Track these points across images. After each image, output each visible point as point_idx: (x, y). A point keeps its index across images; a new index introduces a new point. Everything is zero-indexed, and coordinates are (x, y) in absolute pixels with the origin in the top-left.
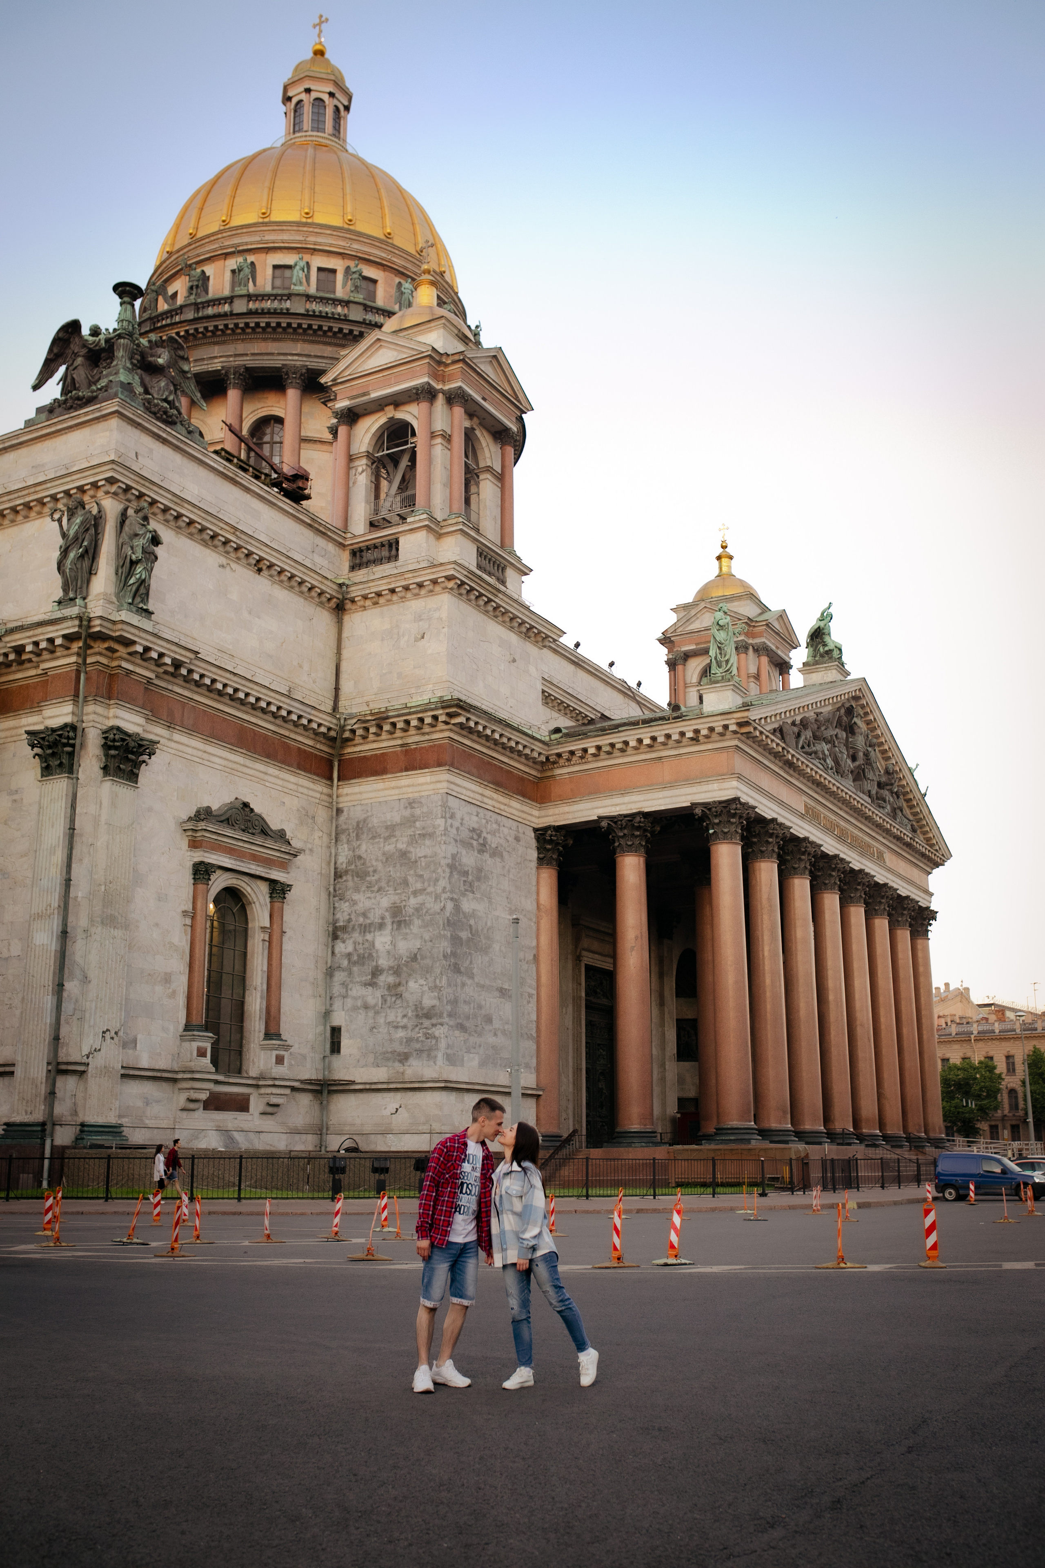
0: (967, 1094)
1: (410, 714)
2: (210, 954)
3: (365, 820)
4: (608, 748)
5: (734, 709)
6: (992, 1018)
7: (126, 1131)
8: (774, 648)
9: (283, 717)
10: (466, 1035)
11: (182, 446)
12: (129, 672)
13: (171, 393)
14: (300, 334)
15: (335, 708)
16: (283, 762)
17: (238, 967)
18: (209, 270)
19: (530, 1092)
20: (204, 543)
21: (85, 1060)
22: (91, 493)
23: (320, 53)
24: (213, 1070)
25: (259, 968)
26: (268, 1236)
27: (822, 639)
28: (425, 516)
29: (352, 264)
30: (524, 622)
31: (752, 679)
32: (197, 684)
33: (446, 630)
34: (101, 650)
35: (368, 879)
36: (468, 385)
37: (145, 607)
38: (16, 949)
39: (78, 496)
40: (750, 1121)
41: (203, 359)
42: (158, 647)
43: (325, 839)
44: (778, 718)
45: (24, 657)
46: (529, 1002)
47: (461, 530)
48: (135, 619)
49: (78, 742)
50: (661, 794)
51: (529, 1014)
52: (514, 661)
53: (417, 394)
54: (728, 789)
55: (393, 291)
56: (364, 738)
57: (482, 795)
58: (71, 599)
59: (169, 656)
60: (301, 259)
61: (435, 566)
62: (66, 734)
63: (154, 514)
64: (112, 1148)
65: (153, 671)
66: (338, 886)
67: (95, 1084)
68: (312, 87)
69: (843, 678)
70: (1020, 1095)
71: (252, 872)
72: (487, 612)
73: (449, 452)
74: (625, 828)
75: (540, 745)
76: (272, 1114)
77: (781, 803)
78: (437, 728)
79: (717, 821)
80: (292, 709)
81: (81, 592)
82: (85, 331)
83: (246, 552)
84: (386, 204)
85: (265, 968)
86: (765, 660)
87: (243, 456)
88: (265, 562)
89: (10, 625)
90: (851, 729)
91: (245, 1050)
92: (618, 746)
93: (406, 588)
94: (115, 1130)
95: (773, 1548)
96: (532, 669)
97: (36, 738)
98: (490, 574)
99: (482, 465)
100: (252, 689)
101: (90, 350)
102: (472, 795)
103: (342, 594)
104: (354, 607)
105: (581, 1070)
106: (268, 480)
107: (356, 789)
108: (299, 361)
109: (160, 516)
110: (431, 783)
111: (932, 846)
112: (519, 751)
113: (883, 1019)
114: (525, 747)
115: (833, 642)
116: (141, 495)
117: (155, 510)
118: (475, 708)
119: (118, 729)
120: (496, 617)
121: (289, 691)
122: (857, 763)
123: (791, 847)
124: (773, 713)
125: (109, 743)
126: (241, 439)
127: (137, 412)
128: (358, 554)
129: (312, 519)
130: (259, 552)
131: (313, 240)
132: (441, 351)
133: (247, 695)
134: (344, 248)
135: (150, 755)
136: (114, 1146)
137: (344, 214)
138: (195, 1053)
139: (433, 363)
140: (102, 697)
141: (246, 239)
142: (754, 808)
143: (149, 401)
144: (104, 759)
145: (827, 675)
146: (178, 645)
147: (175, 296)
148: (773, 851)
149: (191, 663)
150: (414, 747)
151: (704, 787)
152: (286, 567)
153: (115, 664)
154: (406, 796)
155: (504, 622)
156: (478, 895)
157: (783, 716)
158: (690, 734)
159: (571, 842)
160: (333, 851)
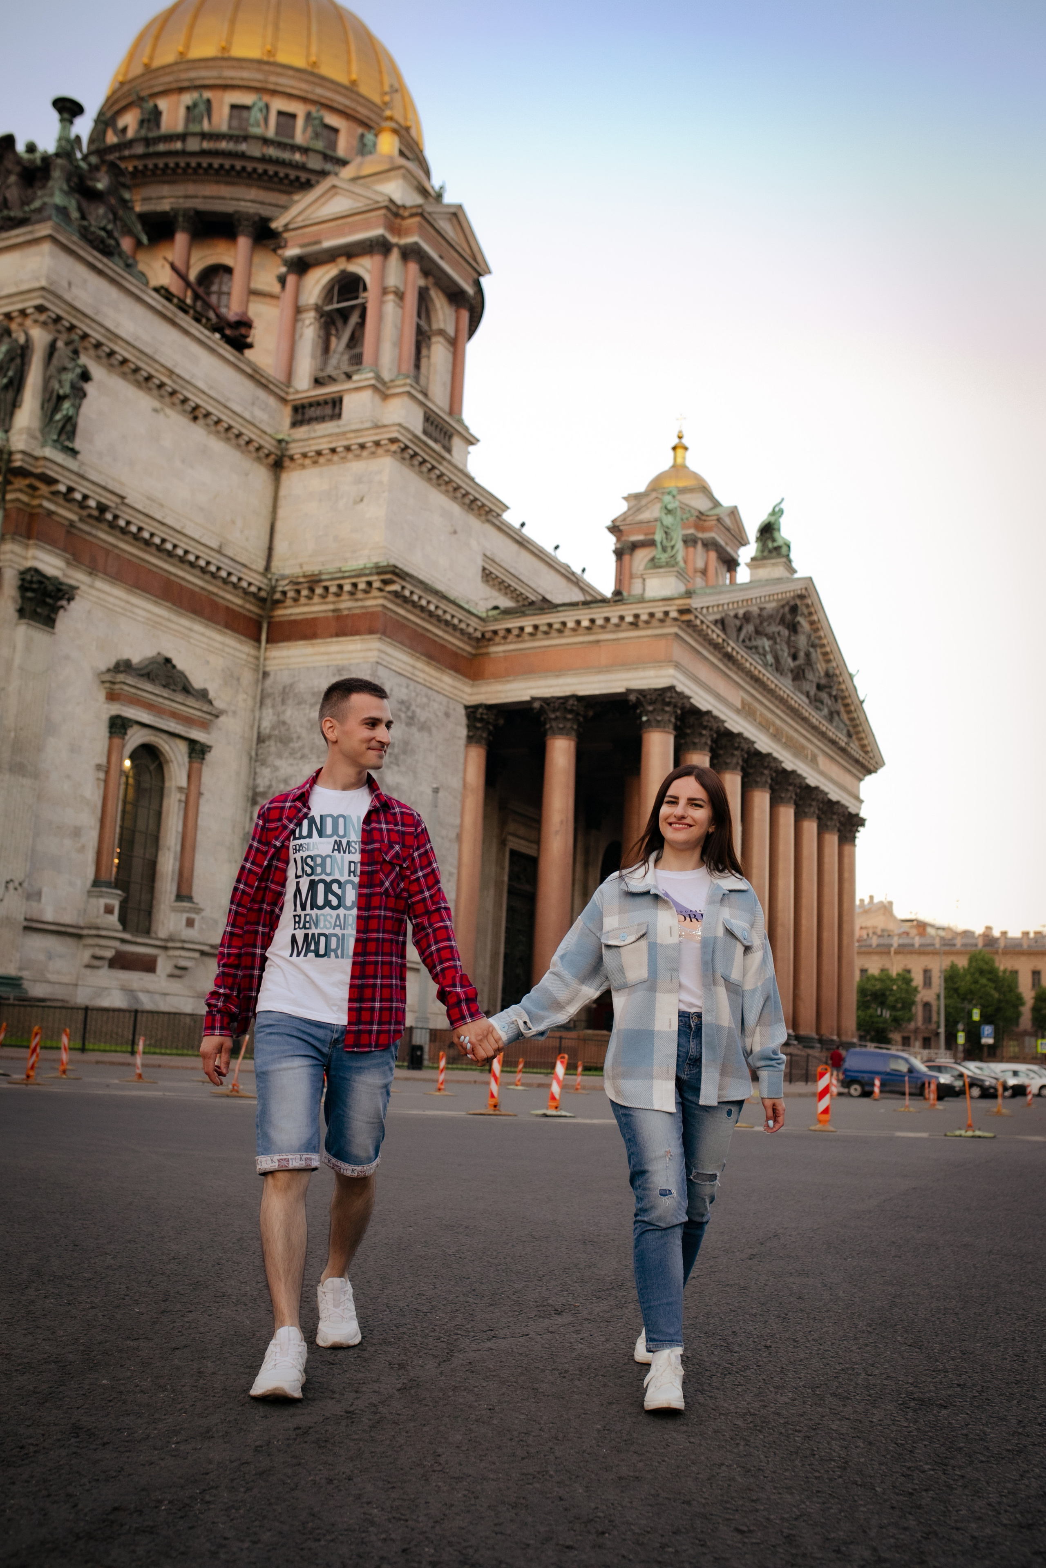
0: (882, 1004)
1: (343, 578)
2: (124, 812)
3: (291, 685)
4: (545, 628)
5: (676, 596)
6: (913, 932)
7: (26, 984)
8: (722, 543)
9: (212, 573)
11: (118, 279)
12: (50, 513)
13: (109, 221)
14: (254, 179)
15: (267, 568)
16: (210, 619)
17: (152, 826)
18: (163, 104)
20: (138, 384)
22: (18, 320)
24: (120, 927)
25: (174, 828)
26: (140, 1076)
27: (771, 534)
28: (371, 375)
29: (313, 109)
30: (467, 494)
31: (699, 574)
32: (123, 531)
33: (386, 494)
34: (21, 487)
35: (291, 745)
36: (425, 240)
37: (70, 445)
39: (5, 323)
41: (152, 198)
42: (83, 489)
43: (250, 702)
44: (720, 608)
46: (449, 881)
47: (409, 393)
48: (60, 457)
50: (596, 678)
52: (455, 532)
53: (371, 246)
54: (664, 677)
55: (355, 142)
56: (296, 600)
57: (414, 667)
59: (94, 499)
60: (260, 99)
61: (378, 427)
63: (86, 349)
64: (8, 999)
65: (76, 513)
66: (260, 751)
69: (788, 575)
70: (934, 1009)
71: (171, 730)
72: (430, 479)
73: (399, 311)
74: (558, 710)
75: (477, 620)
76: (179, 977)
77: (718, 696)
78: (371, 595)
79: (650, 708)
80: (221, 565)
81: (4, 425)
82: (20, 147)
83: (182, 397)
84: (353, 48)
85: (180, 829)
86: (713, 555)
87: (189, 301)
88: (202, 410)
90: (794, 628)
91: (155, 910)
92: (556, 626)
93: (348, 449)
94: (15, 982)
95: (552, 1333)
96: (473, 543)
98: (436, 441)
99: (435, 326)
100: (180, 540)
101: (25, 168)
102: (403, 666)
103: (281, 450)
104: (292, 465)
105: (499, 954)
106: (209, 325)
107: (285, 653)
108: (251, 208)
109: (92, 352)
110: (362, 651)
111: (866, 752)
112: (454, 625)
113: (804, 922)
114: (460, 621)
116: (72, 328)
118: (411, 576)
119: (36, 571)
120: (439, 485)
121: (220, 547)
122: (797, 663)
123: (724, 741)
124: (716, 603)
125: (27, 585)
126: (188, 284)
127: (73, 240)
128: (300, 411)
129: (254, 370)
130: (195, 399)
131: (274, 81)
132: (399, 202)
133: (175, 546)
134: (306, 91)
135: (70, 599)
136: (12, 997)
137: (308, 55)
138: (102, 910)
139: (389, 215)
140: (21, 535)
141: (203, 73)
142: (689, 698)
143: (86, 228)
144: (20, 601)
145: (773, 571)
146: (104, 488)
147: (124, 130)
148: (706, 743)
149: (117, 508)
150: (346, 612)
151: (641, 674)
152: (224, 418)
153: (35, 502)
154: (335, 663)
155: (447, 491)
156: (403, 769)
157: (726, 607)
158: (629, 619)
159: (501, 722)
160: (257, 715)
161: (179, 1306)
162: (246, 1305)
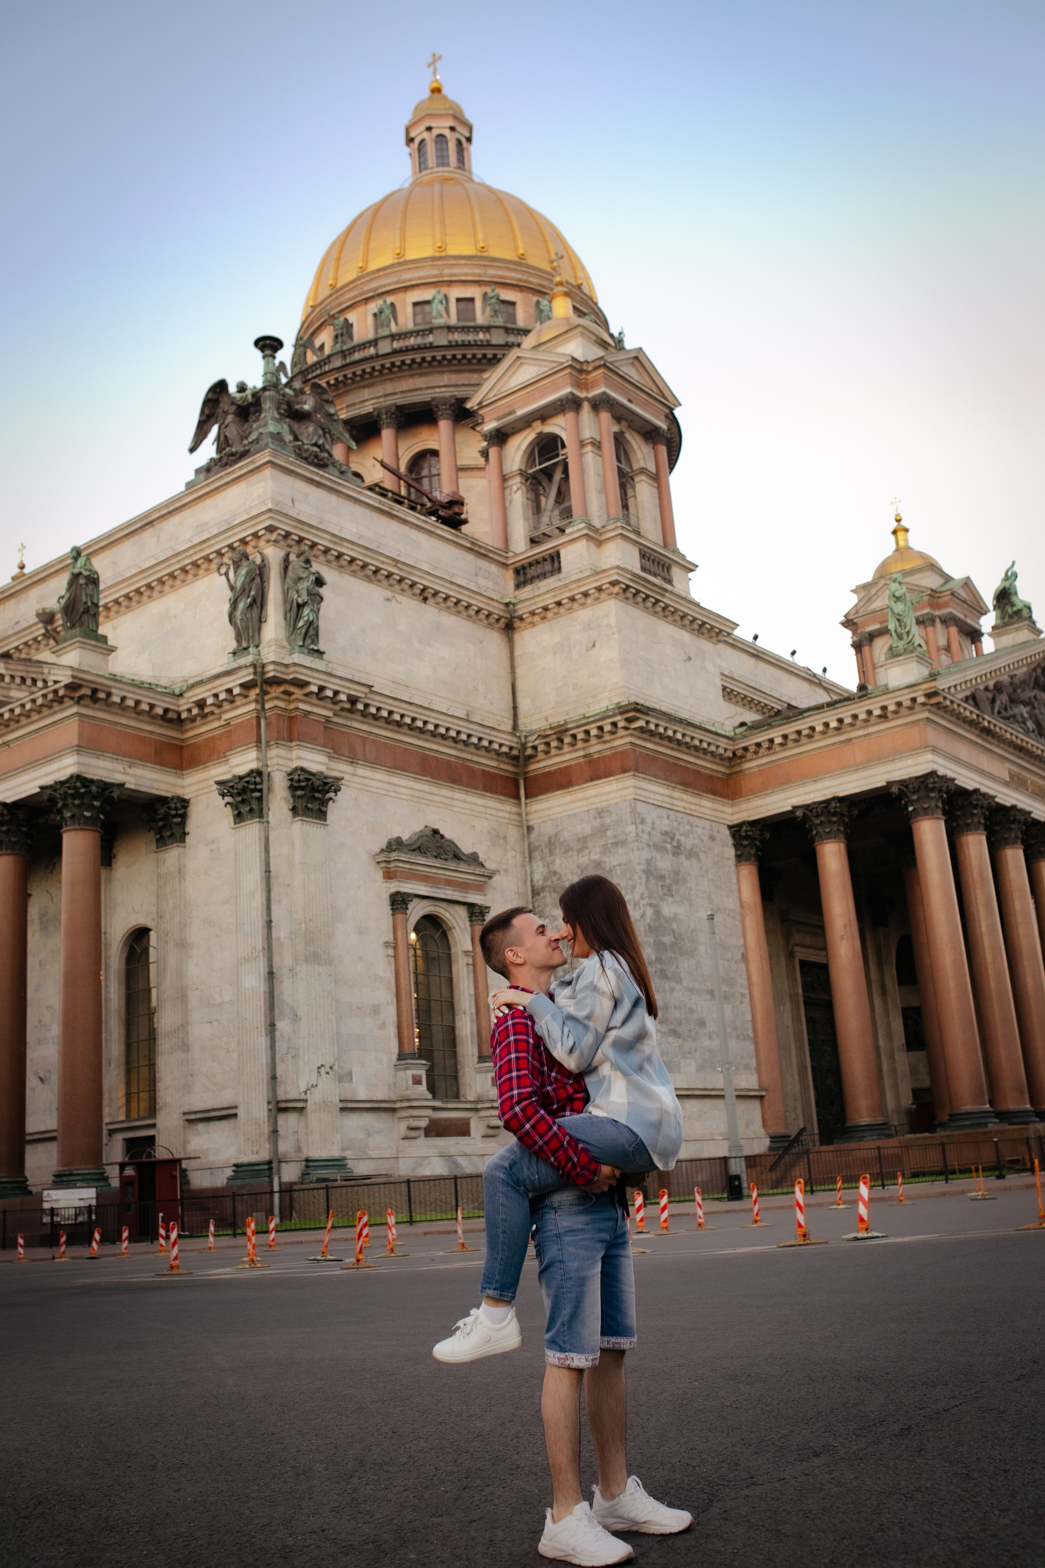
1: (588, 723)
2: (417, 983)
3: (556, 835)
4: (794, 736)
5: (920, 681)
7: (350, 1164)
8: (961, 616)
9: (464, 741)
10: (680, 1041)
11: (335, 487)
12: (307, 713)
13: (320, 437)
14: (445, 366)
15: (515, 727)
16: (469, 785)
17: (445, 993)
18: (352, 317)
19: (752, 1093)
20: (368, 579)
21: (303, 1097)
22: (253, 543)
23: (437, 90)
24: (430, 1096)
25: (466, 992)
27: (1009, 599)
28: (583, 525)
29: (488, 289)
30: (695, 619)
31: (943, 652)
32: (376, 717)
33: (616, 635)
34: (277, 694)
36: (612, 389)
37: (316, 648)
38: (228, 994)
39: (241, 548)
40: (985, 1104)
41: (354, 404)
42: (332, 685)
43: (519, 858)
44: (969, 684)
45: (207, 710)
46: (742, 1002)
47: (621, 534)
48: (308, 660)
49: (265, 786)
50: (855, 777)
51: (743, 1014)
52: (689, 659)
53: (562, 405)
54: (923, 763)
55: (532, 311)
56: (547, 753)
57: (671, 797)
58: (245, 649)
59: (344, 693)
60: (439, 292)
61: (597, 573)
62: (253, 780)
63: (316, 556)
64: (336, 1180)
65: (330, 709)
66: (536, 904)
67: (315, 1119)
68: (433, 125)
69: (1035, 637)
71: (449, 897)
72: (656, 613)
73: (600, 459)
74: (821, 815)
75: (725, 741)
76: (494, 1136)
77: (982, 773)
78: (618, 735)
79: (915, 797)
80: (471, 732)
81: (253, 641)
82: (232, 389)
83: (410, 582)
84: (516, 226)
85: (472, 992)
86: (954, 630)
87: (403, 492)
88: (430, 590)
89: (191, 682)
91: (460, 1074)
92: (805, 732)
93: (572, 599)
94: (339, 1163)
95: (806, 1475)
96: (709, 666)
97: (227, 788)
98: (655, 575)
99: (636, 467)
100: (429, 716)
101: (239, 407)
102: (660, 798)
103: (510, 612)
104: (522, 625)
105: (806, 1068)
106: (424, 510)
107: (545, 805)
108: (446, 393)
109: (322, 558)
110: (618, 790)
112: (704, 749)
114: (709, 744)
115: (1021, 601)
116: (301, 540)
117: (316, 552)
118: (653, 710)
119: (302, 769)
120: (666, 617)
121: (468, 715)
123: (998, 817)
124: (963, 680)
125: (295, 784)
126: (399, 477)
127: (289, 460)
128: (521, 572)
129: (473, 543)
130: (423, 582)
131: (448, 272)
132: (582, 359)
133: (425, 723)
134: (480, 275)
135: (336, 792)
136: (339, 1178)
137: (476, 242)
138: (410, 1081)
139: (574, 373)
140: (283, 740)
141: (384, 281)
142: (953, 780)
143: (299, 448)
144: (291, 801)
145: (1018, 636)
146: (351, 681)
147: (322, 347)
148: (979, 822)
149: (366, 697)
150: (596, 756)
151: (898, 764)
152: (451, 593)
153: (292, 706)
154: (594, 806)
155: (675, 621)
156: (678, 899)
157: (974, 682)
158: (877, 712)
159: (767, 836)
160: (528, 869)
161: (478, 1482)
162: (536, 1475)
